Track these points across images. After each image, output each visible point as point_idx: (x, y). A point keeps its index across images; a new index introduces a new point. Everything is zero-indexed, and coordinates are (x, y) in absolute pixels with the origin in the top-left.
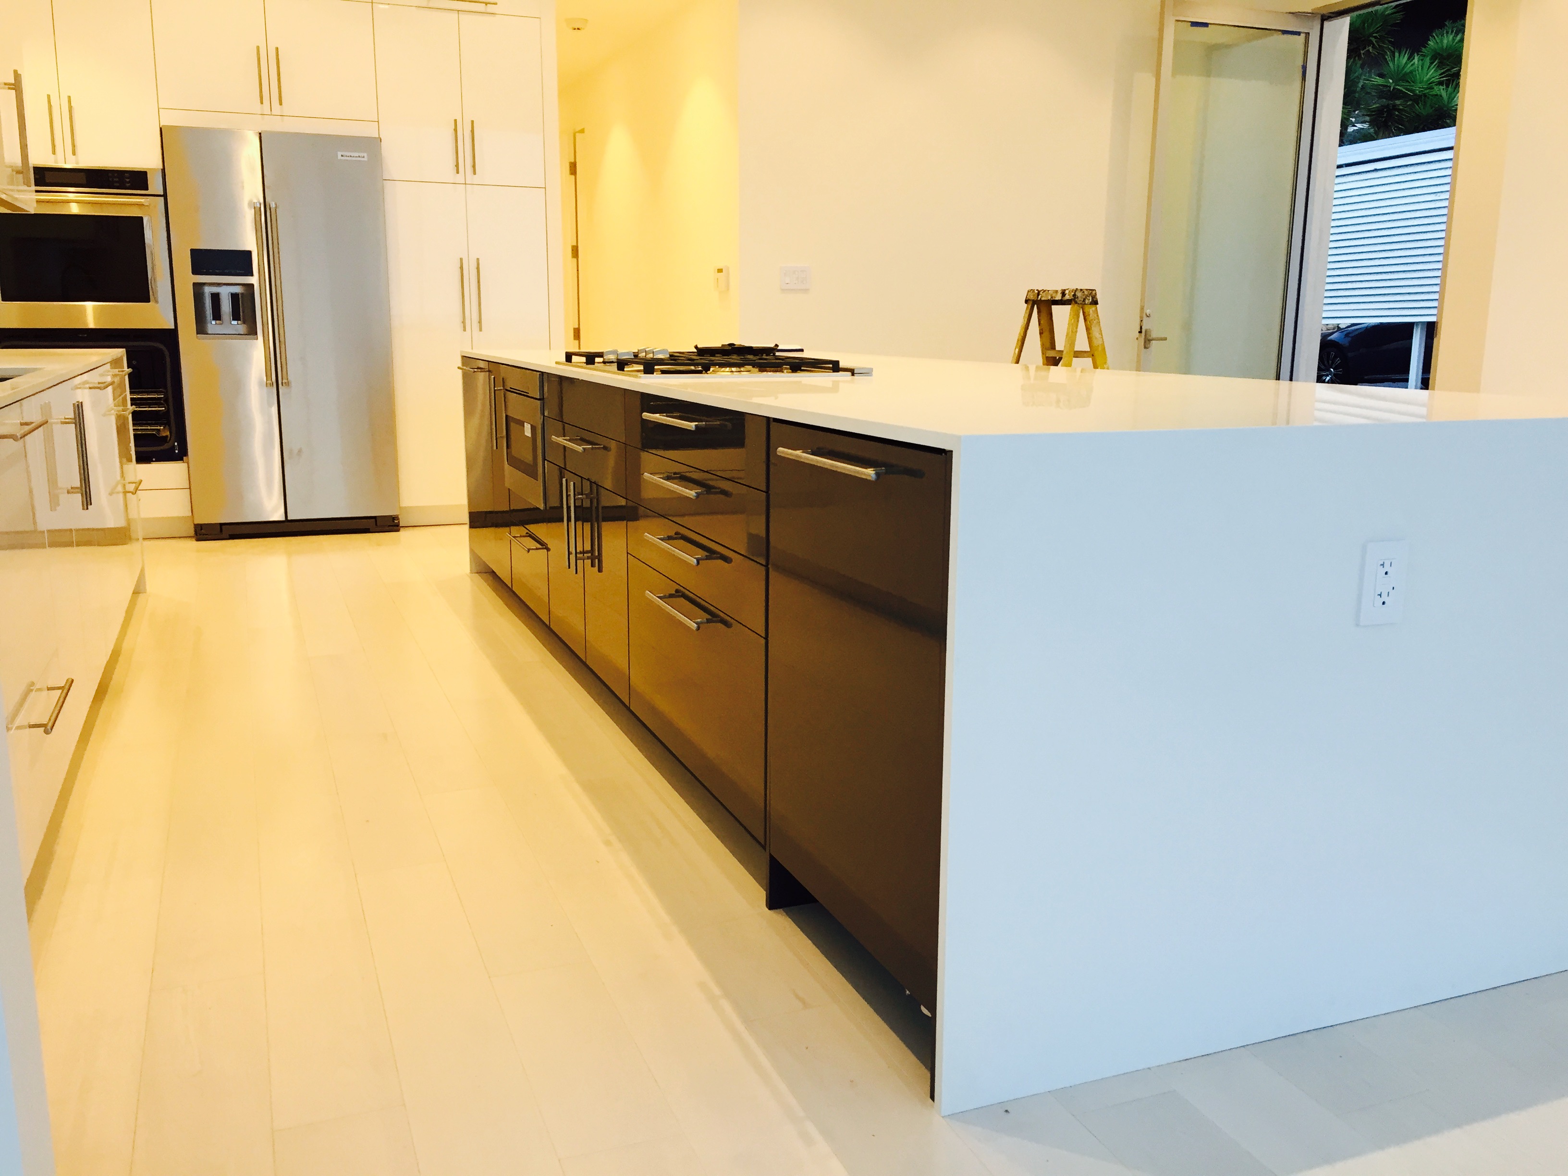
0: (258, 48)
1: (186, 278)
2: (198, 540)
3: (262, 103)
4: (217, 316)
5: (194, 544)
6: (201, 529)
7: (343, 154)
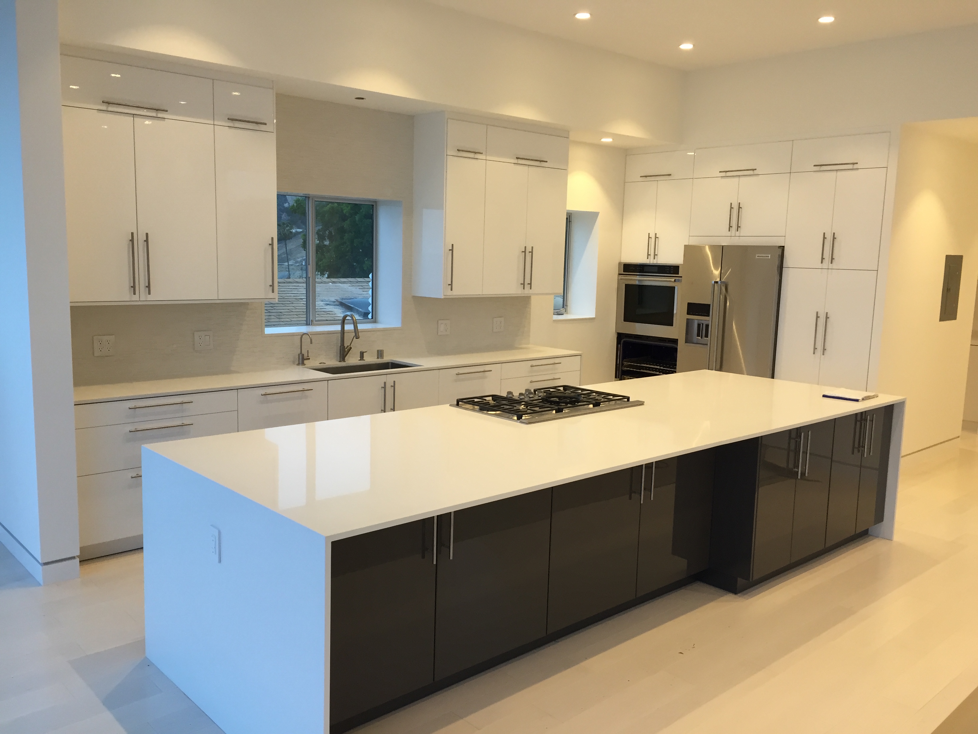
0: (732, 204)
1: (685, 316)
3: (729, 230)
7: (758, 255)
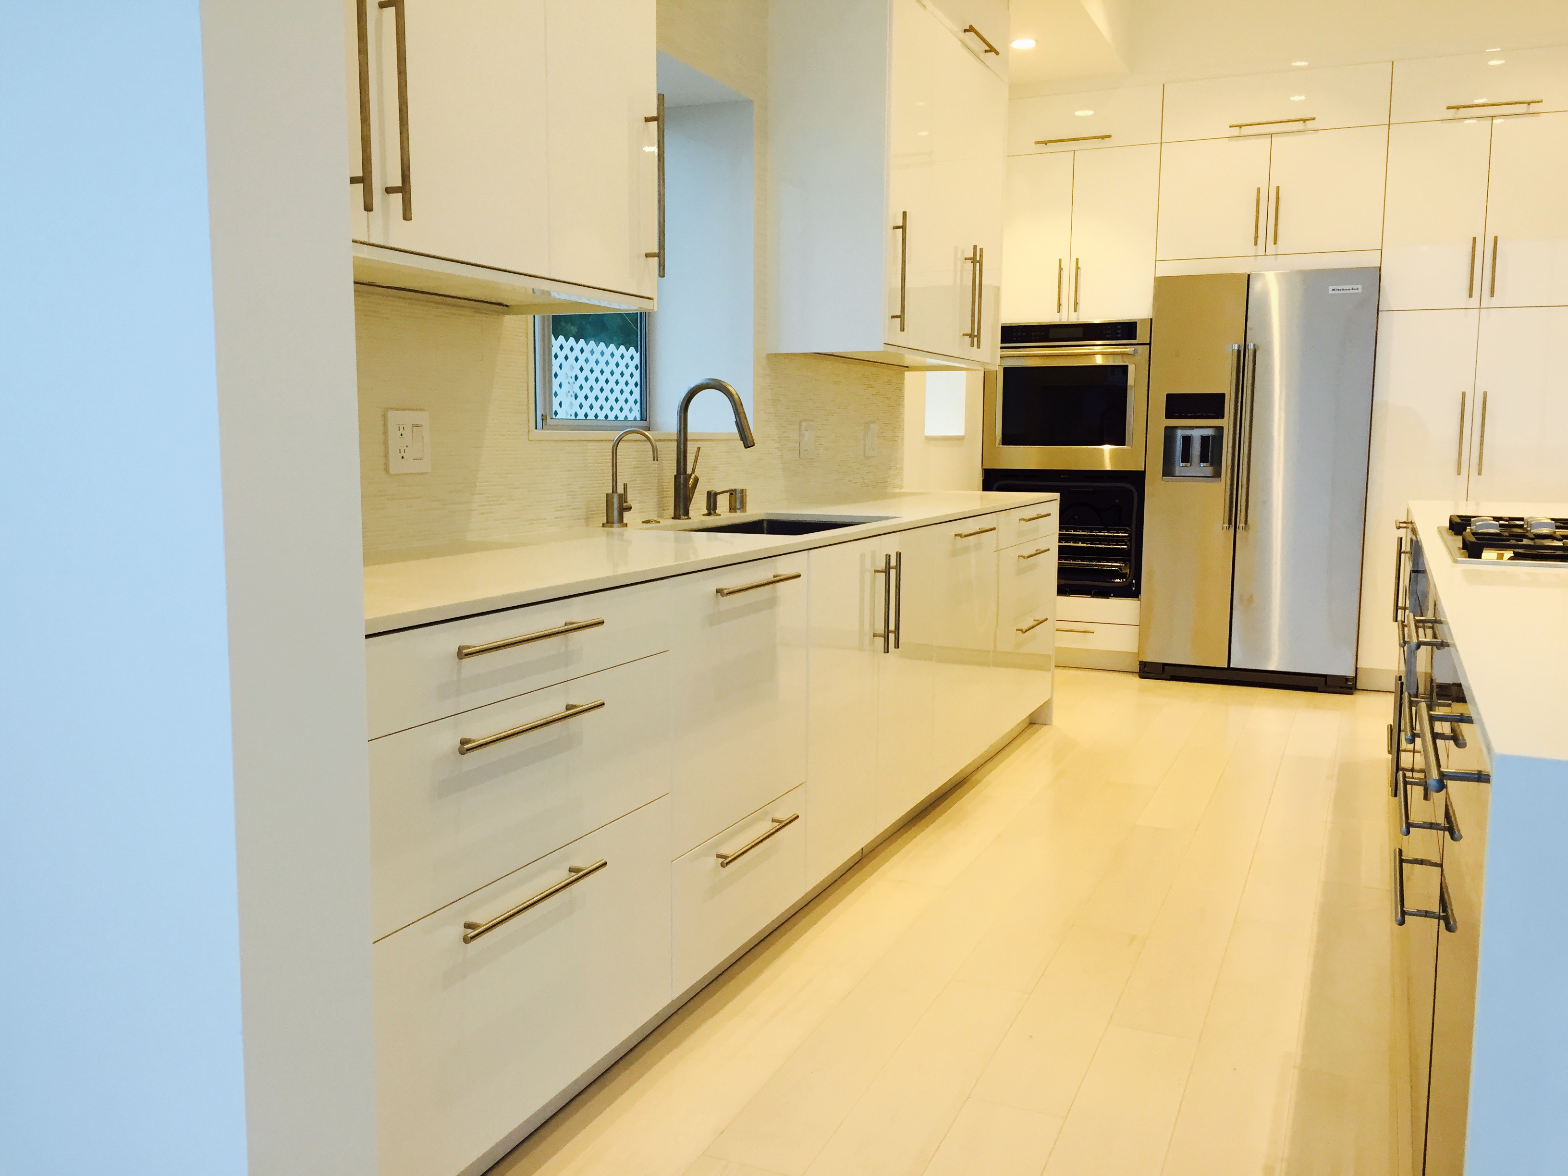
0: (1259, 190)
1: (1160, 422)
2: (1141, 677)
3: (1256, 244)
4: (1186, 458)
5: (1136, 681)
6: (1145, 667)
7: (1334, 287)
